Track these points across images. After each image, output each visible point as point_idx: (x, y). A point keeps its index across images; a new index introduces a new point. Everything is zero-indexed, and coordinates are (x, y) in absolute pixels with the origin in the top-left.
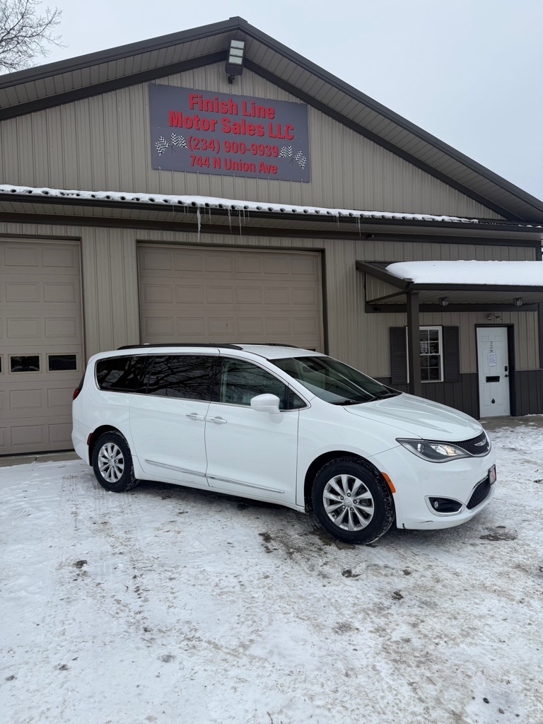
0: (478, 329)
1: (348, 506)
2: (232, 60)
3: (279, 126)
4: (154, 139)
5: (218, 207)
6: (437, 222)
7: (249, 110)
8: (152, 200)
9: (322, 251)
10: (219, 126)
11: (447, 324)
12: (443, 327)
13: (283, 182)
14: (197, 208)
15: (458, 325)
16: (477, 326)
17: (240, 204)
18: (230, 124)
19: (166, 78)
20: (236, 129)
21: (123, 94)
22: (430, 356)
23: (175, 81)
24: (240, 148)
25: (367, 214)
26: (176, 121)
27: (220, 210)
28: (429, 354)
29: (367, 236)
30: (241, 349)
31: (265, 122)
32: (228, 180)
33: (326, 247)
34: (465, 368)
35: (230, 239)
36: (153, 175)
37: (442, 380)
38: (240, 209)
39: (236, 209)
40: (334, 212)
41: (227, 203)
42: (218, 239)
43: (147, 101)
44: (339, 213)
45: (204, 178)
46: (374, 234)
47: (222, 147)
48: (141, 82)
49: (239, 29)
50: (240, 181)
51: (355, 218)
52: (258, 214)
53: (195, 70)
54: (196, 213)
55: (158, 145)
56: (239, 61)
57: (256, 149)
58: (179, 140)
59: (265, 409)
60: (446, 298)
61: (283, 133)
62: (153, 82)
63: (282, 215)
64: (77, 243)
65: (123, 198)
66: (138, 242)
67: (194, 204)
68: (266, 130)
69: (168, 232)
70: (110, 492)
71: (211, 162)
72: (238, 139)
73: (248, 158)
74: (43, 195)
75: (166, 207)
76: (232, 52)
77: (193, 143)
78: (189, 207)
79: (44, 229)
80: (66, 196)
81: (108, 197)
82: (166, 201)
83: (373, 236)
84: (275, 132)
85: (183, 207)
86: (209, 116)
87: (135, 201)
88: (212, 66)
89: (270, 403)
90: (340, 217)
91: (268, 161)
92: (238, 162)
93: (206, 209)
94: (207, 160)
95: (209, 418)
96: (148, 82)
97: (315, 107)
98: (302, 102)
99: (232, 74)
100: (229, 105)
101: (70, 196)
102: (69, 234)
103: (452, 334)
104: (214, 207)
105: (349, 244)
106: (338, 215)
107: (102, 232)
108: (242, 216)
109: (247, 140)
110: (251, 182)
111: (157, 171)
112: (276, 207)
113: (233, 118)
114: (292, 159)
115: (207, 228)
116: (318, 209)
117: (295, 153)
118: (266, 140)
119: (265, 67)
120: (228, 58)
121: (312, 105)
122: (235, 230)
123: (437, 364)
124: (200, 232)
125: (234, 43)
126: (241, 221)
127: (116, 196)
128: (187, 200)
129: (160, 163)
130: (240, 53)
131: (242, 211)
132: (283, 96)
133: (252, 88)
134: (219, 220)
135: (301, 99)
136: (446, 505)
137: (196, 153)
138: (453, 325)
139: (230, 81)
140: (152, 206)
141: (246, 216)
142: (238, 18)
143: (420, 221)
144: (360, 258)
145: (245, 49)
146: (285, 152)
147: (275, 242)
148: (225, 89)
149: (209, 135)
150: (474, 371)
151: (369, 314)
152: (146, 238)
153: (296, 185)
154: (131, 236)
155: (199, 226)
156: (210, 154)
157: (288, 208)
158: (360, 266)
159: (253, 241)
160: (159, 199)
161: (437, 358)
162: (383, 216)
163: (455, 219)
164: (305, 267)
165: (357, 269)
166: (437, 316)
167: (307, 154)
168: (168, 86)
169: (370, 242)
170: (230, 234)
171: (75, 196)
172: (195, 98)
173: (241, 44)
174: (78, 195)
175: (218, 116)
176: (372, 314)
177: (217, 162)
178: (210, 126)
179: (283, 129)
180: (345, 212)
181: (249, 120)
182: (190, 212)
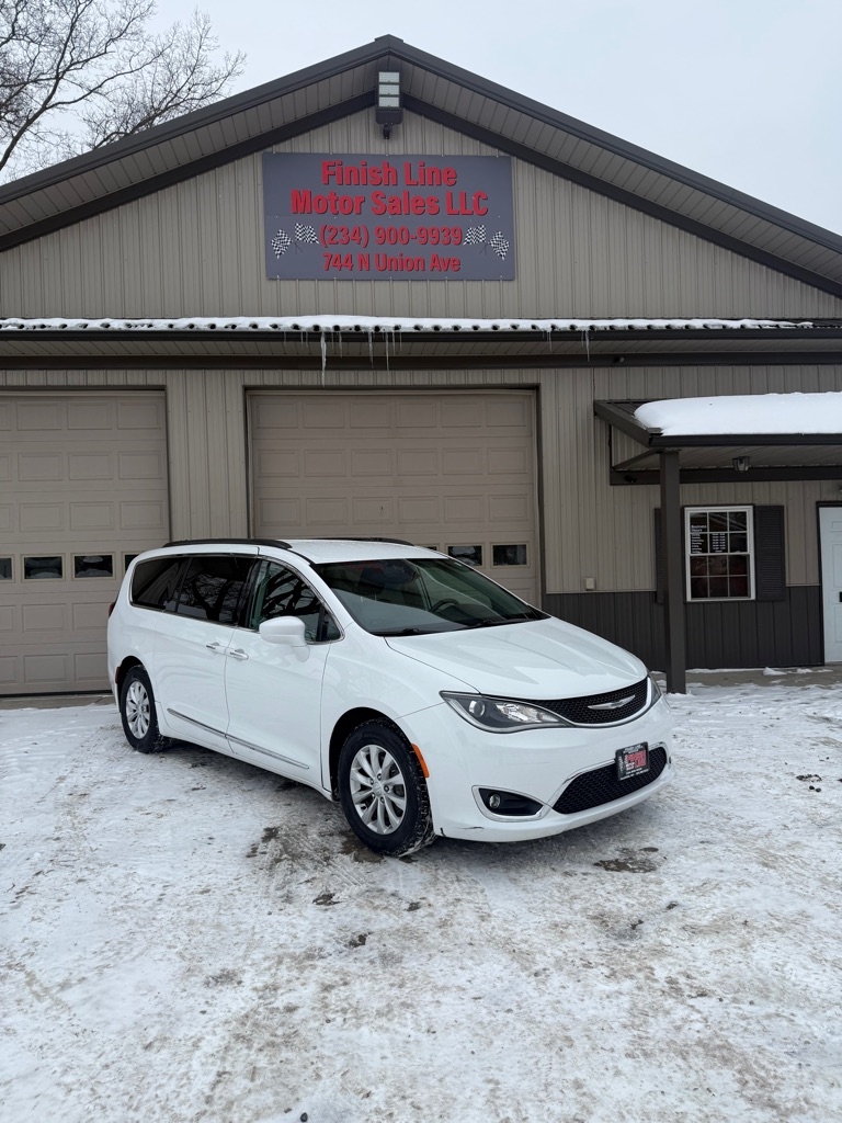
0: (821, 509)
1: (379, 795)
2: (383, 102)
3: (463, 197)
4: (270, 234)
5: (353, 330)
6: (732, 329)
7: (416, 177)
8: (255, 326)
9: (536, 388)
10: (367, 206)
11: (763, 501)
12: (754, 508)
13: (469, 283)
14: (321, 334)
15: (784, 504)
16: (820, 504)
17: (388, 323)
18: (386, 202)
19: (287, 142)
20: (395, 207)
21: (225, 174)
22: (731, 557)
23: (300, 145)
24: (401, 236)
25: (601, 324)
26: (302, 204)
27: (357, 335)
28: (729, 553)
29: (614, 360)
30: (286, 547)
31: (439, 192)
32: (382, 288)
33: (542, 382)
34: (796, 577)
35: (366, 378)
36: (269, 288)
37: (753, 597)
38: (387, 331)
39: (381, 331)
40: (544, 325)
41: (368, 323)
42: (348, 378)
43: (260, 181)
44: (553, 327)
45: (344, 287)
46: (624, 356)
47: (373, 238)
48: (251, 153)
49: (390, 53)
50: (401, 288)
51: (580, 332)
52: (418, 336)
53: (332, 125)
54: (319, 340)
55: (275, 243)
56: (395, 103)
57: (426, 235)
58: (307, 233)
59: (281, 639)
60: (744, 457)
61: (470, 207)
62: (269, 150)
63: (456, 335)
64: (162, 394)
65: (213, 326)
66: (246, 389)
67: (317, 328)
68: (442, 205)
69: (290, 372)
70: (137, 752)
71: (356, 261)
72: (397, 222)
73: (414, 250)
74: (102, 329)
75: (275, 336)
76: (383, 90)
77: (328, 235)
78: (309, 333)
79: (116, 377)
80: (132, 329)
81: (192, 326)
82: (275, 326)
83: (622, 360)
84: (457, 206)
85: (300, 333)
86: (351, 191)
87: (230, 329)
88: (358, 115)
89: (291, 630)
90: (553, 332)
91: (445, 252)
92: (398, 257)
93: (335, 334)
94: (349, 259)
95: (229, 651)
96: (262, 152)
97: (524, 159)
98: (502, 154)
99: (388, 124)
100: (385, 171)
101: (140, 328)
102: (149, 382)
103: (771, 520)
104: (347, 330)
105: (584, 374)
106: (550, 330)
107: (195, 376)
108: (390, 340)
109: (412, 222)
110: (419, 287)
111: (274, 282)
112: (447, 324)
113: (390, 191)
114: (486, 245)
115: (336, 363)
116: (515, 322)
117: (489, 235)
118: (443, 221)
119: (440, 106)
120: (378, 100)
121: (518, 157)
122: (379, 363)
123: (745, 570)
124: (326, 369)
125: (384, 77)
126: (389, 349)
127: (202, 323)
128: (306, 322)
129: (280, 269)
130: (395, 90)
131: (390, 334)
132: (472, 148)
133: (422, 141)
134: (354, 349)
135: (500, 149)
136: (515, 804)
137: (333, 250)
138: (774, 503)
139: (387, 135)
140: (255, 335)
141: (397, 340)
142: (389, 37)
143: (699, 330)
144: (602, 396)
145: (401, 84)
146: (474, 235)
147: (440, 377)
148: (378, 147)
149: (351, 221)
150: (814, 582)
151: (617, 488)
152: (258, 382)
153: (491, 287)
154: (236, 380)
155: (324, 360)
156: (354, 249)
157: (466, 324)
158: (599, 410)
159: (403, 377)
160: (265, 323)
161: (745, 559)
162: (630, 327)
163: (767, 324)
164: (507, 414)
165: (595, 414)
166: (743, 488)
167: (510, 235)
168: (291, 154)
169: (618, 369)
170: (370, 369)
171: (145, 328)
172: (332, 167)
173: (395, 77)
174: (150, 326)
175: (366, 191)
176: (622, 488)
177: (364, 262)
178: (354, 206)
179: (471, 199)
180: (563, 324)
181: (415, 192)
182: (310, 340)
